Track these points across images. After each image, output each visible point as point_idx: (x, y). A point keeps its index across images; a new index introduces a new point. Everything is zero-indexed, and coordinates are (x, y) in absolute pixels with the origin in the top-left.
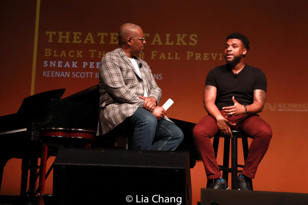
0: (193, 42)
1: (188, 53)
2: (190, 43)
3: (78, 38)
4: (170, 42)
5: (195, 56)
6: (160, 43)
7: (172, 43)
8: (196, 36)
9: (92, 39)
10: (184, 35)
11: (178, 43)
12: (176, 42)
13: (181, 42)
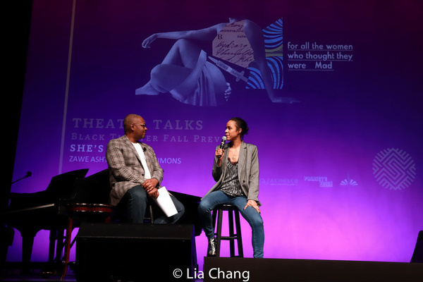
0: (199, 127)
1: (195, 136)
2: (197, 128)
3: (101, 123)
4: (179, 127)
5: (200, 139)
6: (171, 128)
7: (181, 128)
8: (201, 122)
9: (112, 125)
10: (192, 121)
11: (187, 128)
12: (184, 126)
13: (189, 127)
